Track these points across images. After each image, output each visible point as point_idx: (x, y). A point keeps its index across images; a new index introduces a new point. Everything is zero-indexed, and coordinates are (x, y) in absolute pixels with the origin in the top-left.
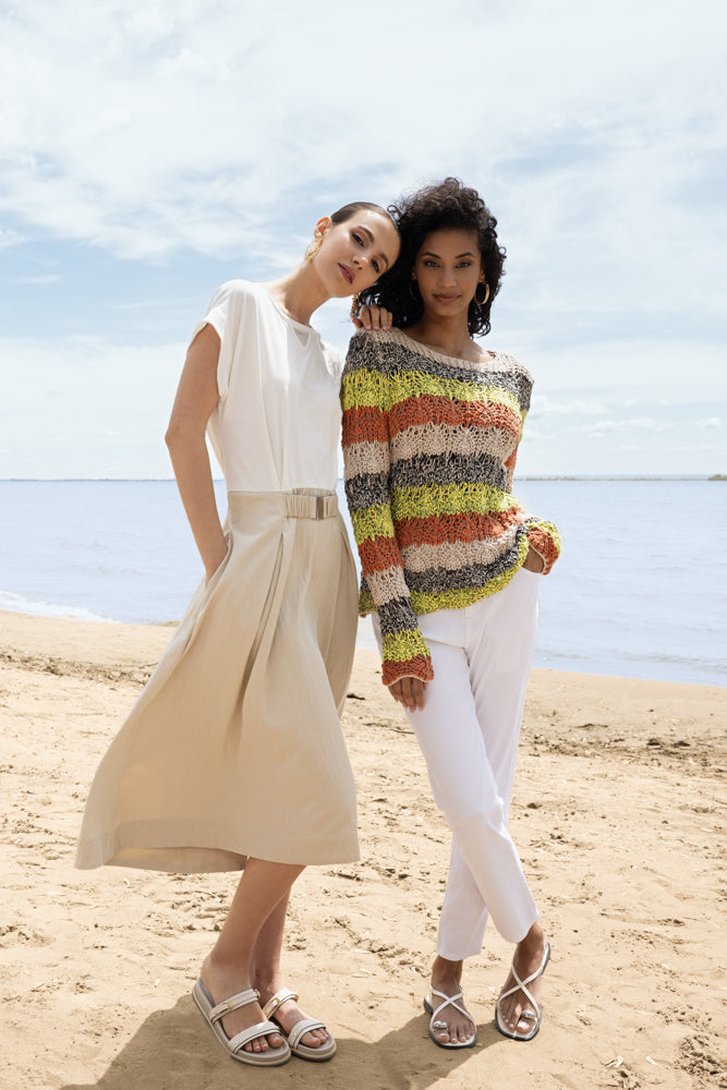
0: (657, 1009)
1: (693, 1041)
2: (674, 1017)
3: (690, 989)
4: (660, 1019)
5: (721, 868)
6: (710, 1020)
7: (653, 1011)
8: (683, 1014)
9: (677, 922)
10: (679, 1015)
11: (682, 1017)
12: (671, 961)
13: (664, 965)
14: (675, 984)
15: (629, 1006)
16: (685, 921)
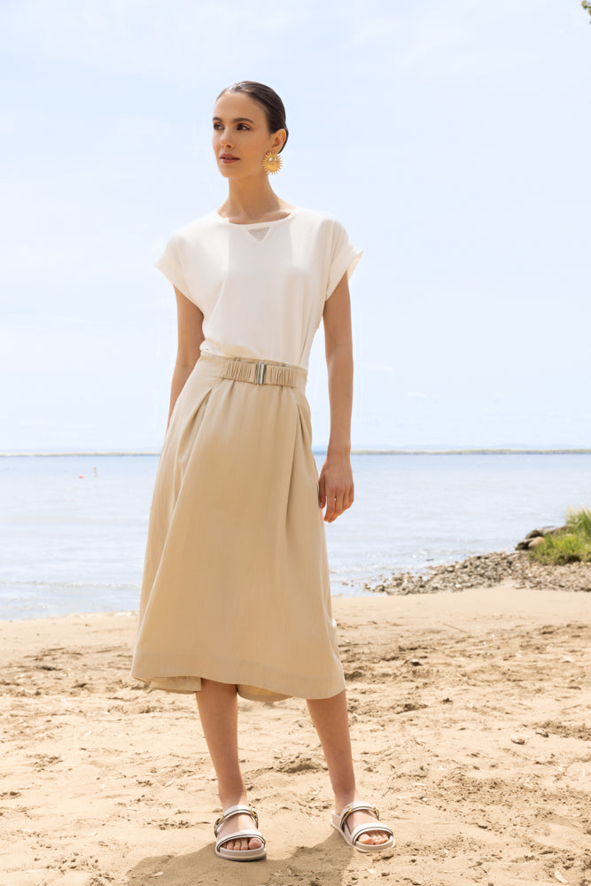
0: (46, 865)
1: (100, 878)
2: (64, 866)
3: (63, 841)
4: (54, 873)
5: (22, 748)
6: (96, 861)
7: (42, 868)
8: (74, 861)
9: (13, 794)
10: (69, 864)
11: (74, 864)
12: (29, 826)
13: (24, 830)
14: (47, 841)
15: (16, 870)
16: (20, 791)
